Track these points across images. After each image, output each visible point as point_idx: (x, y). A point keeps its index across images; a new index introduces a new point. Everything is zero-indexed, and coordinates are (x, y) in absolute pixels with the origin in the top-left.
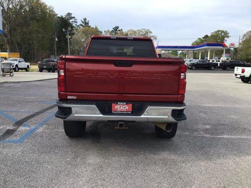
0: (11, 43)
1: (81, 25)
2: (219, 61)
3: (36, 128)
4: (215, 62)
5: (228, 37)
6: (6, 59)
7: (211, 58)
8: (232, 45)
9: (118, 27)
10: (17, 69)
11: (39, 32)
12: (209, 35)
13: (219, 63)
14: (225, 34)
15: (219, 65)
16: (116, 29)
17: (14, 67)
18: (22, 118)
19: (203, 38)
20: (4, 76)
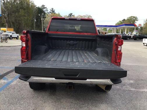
0: (8, 22)
1: (50, 12)
2: (132, 35)
3: (12, 81)
4: (130, 35)
5: (137, 20)
6: (5, 31)
7: (127, 33)
8: (140, 25)
9: (72, 14)
10: (11, 38)
11: (25, 16)
12: (126, 19)
13: (132, 36)
14: (136, 19)
15: (132, 37)
16: (71, 15)
17: (10, 37)
18: (5, 72)
19: (122, 21)
20: (2, 42)
